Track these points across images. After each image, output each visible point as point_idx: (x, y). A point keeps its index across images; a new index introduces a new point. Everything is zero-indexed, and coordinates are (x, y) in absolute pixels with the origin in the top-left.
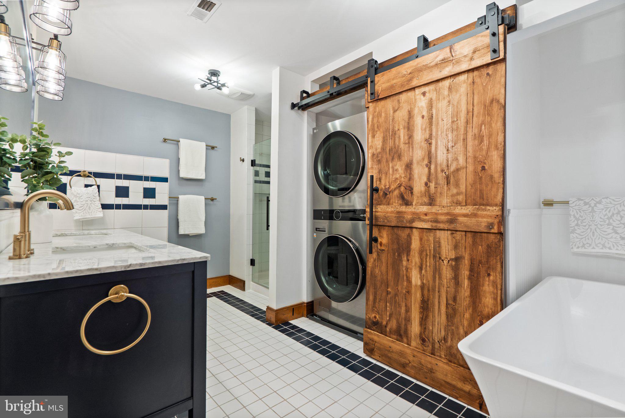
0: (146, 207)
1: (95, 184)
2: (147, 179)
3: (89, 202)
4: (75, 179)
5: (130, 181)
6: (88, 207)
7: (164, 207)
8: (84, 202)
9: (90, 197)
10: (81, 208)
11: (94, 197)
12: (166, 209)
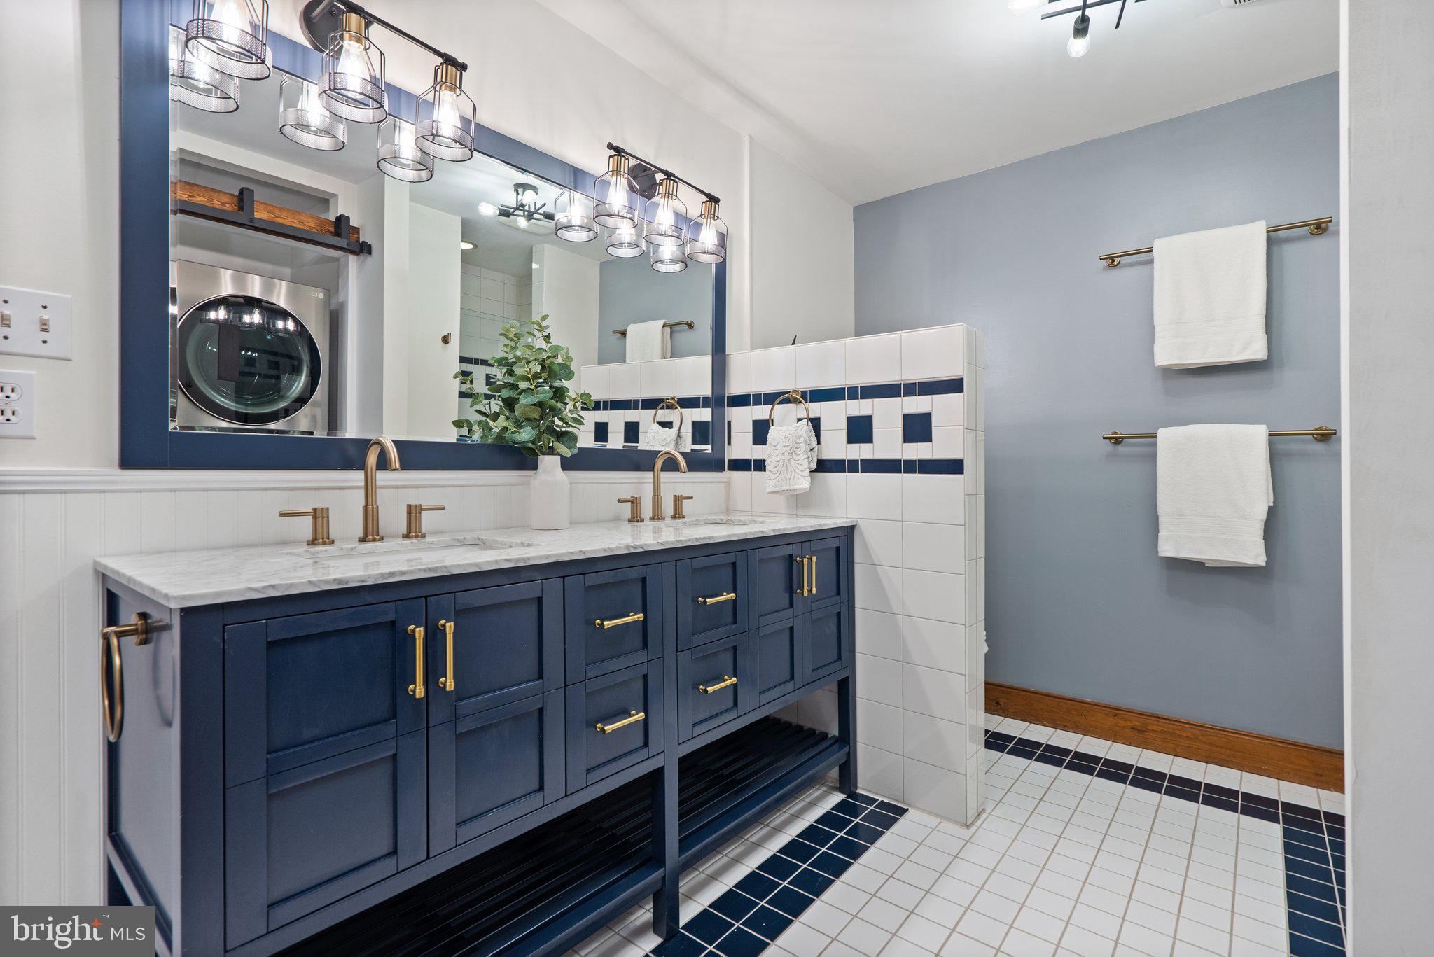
0: (909, 467)
1: (805, 416)
2: (910, 389)
3: (787, 457)
4: (779, 408)
5: (875, 400)
6: (784, 468)
7: (955, 467)
8: (778, 458)
9: (788, 446)
10: (776, 470)
11: (796, 445)
12: (961, 472)
